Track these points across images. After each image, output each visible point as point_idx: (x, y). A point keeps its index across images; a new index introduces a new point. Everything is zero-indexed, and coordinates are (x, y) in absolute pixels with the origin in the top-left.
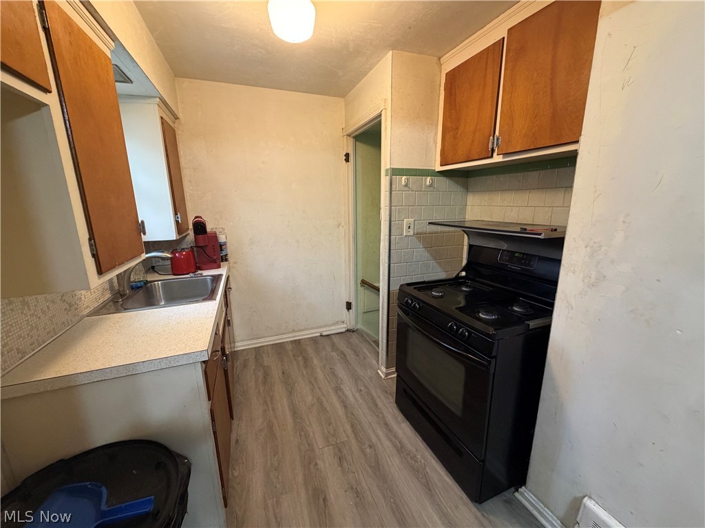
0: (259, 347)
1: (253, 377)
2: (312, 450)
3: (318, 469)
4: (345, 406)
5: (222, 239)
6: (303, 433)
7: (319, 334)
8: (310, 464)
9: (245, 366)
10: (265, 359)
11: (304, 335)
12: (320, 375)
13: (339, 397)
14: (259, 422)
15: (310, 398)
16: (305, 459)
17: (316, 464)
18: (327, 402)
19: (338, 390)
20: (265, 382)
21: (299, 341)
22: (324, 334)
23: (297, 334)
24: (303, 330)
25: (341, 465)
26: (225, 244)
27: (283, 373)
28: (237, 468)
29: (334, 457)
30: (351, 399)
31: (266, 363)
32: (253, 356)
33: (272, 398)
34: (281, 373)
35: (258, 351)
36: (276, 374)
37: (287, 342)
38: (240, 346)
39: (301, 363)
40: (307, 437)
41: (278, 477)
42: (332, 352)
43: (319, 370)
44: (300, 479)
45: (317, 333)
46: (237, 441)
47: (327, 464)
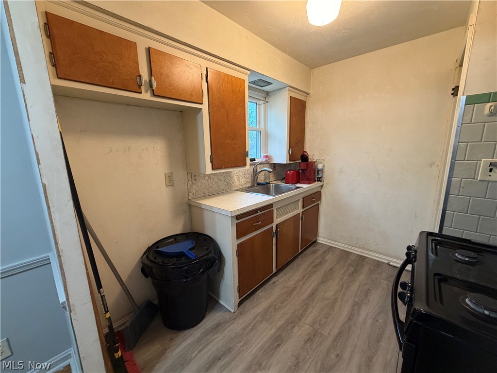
0: (332, 247)
1: (312, 260)
2: (300, 319)
3: (292, 330)
4: (350, 318)
5: (320, 167)
6: (305, 307)
7: (387, 262)
8: (291, 323)
9: (314, 252)
10: (329, 255)
11: (372, 255)
12: (355, 287)
13: (353, 310)
14: (291, 283)
15: (331, 294)
16: (291, 318)
17: (294, 327)
18: (340, 305)
19: (357, 305)
20: (315, 267)
21: (365, 258)
22: (391, 263)
23: (365, 252)
24: (371, 251)
25: (306, 342)
26: (322, 170)
27: (331, 269)
28: (263, 292)
29: (307, 335)
30: (361, 319)
31: (327, 258)
32: (324, 250)
33: (310, 277)
34: (329, 268)
35: (330, 249)
36: (326, 266)
37: (355, 254)
38: (321, 241)
39: (350, 271)
40: (305, 311)
41: (272, 312)
42: (385, 280)
43: (357, 284)
44: (279, 324)
45: (386, 260)
46: (274, 282)
47: (300, 333)
